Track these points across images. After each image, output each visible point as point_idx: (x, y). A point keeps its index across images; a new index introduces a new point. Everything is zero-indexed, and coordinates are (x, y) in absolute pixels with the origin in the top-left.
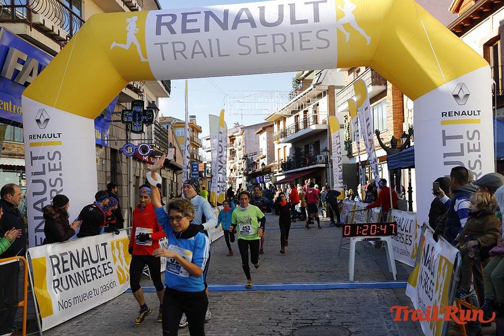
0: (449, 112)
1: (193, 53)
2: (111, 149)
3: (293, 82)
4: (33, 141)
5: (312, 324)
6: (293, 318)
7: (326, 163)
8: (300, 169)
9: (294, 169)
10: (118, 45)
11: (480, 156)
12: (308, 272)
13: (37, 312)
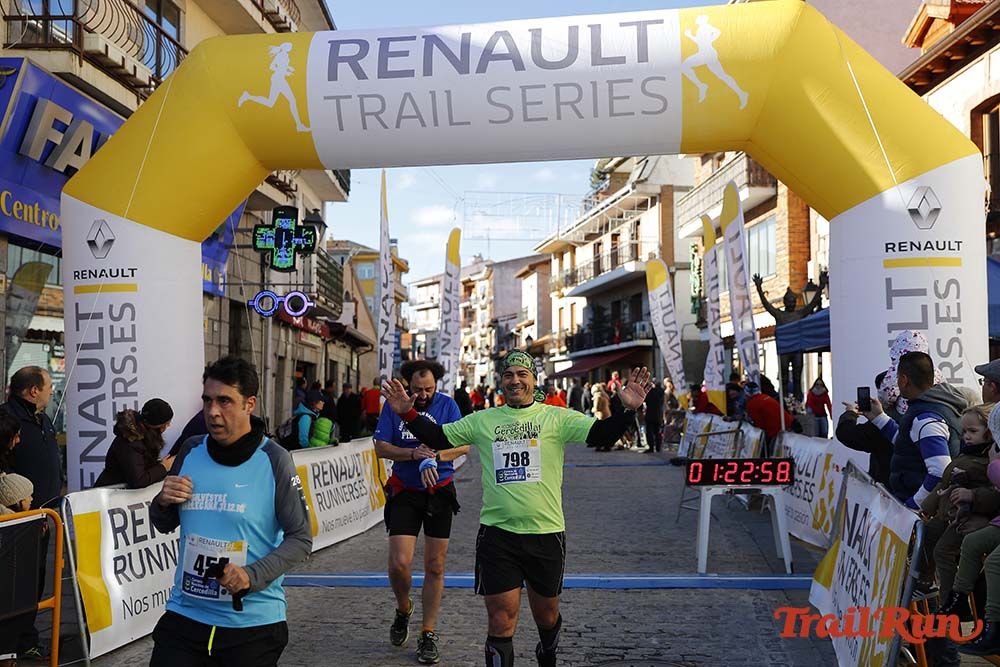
0: (900, 244)
1: (400, 117)
2: (231, 301)
3: (592, 176)
4: (80, 282)
5: (623, 656)
6: (586, 643)
7: (654, 338)
8: (602, 349)
9: (589, 347)
10: (252, 98)
11: (959, 331)
12: (615, 553)
13: (81, 619)
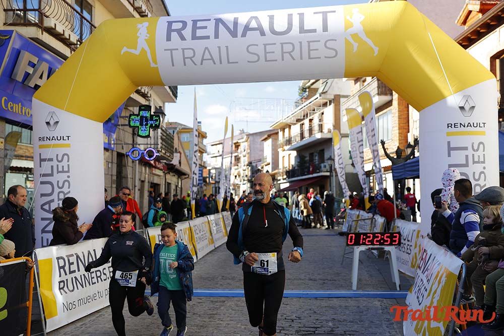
0: (455, 124)
1: (203, 60)
2: (118, 152)
3: (299, 90)
4: (42, 143)
5: (315, 332)
6: (296, 325)
7: (331, 171)
8: (304, 177)
9: (298, 176)
10: (128, 50)
11: (484, 168)
12: (311, 280)
13: (42, 312)
